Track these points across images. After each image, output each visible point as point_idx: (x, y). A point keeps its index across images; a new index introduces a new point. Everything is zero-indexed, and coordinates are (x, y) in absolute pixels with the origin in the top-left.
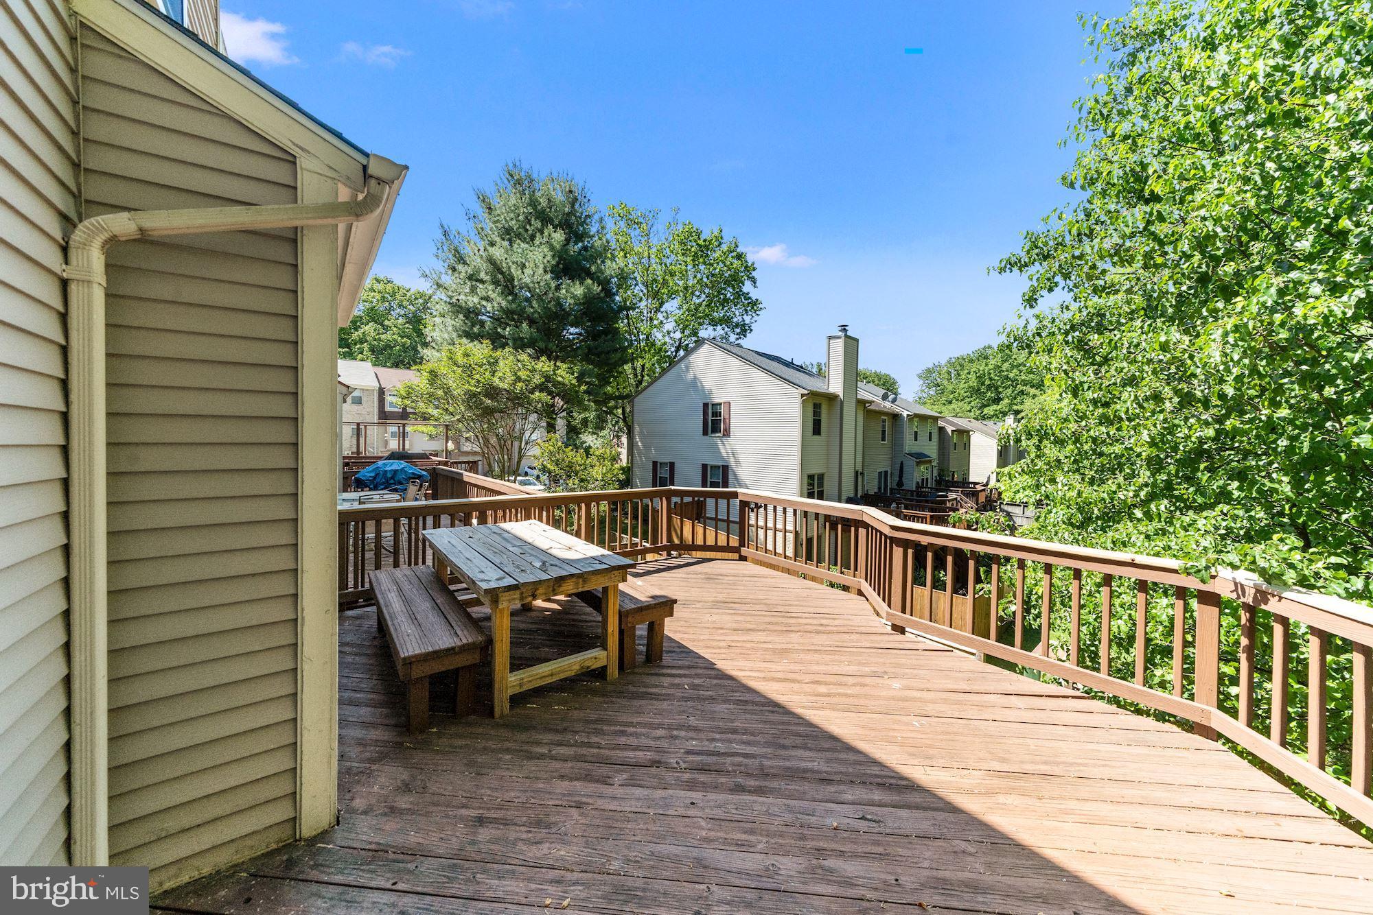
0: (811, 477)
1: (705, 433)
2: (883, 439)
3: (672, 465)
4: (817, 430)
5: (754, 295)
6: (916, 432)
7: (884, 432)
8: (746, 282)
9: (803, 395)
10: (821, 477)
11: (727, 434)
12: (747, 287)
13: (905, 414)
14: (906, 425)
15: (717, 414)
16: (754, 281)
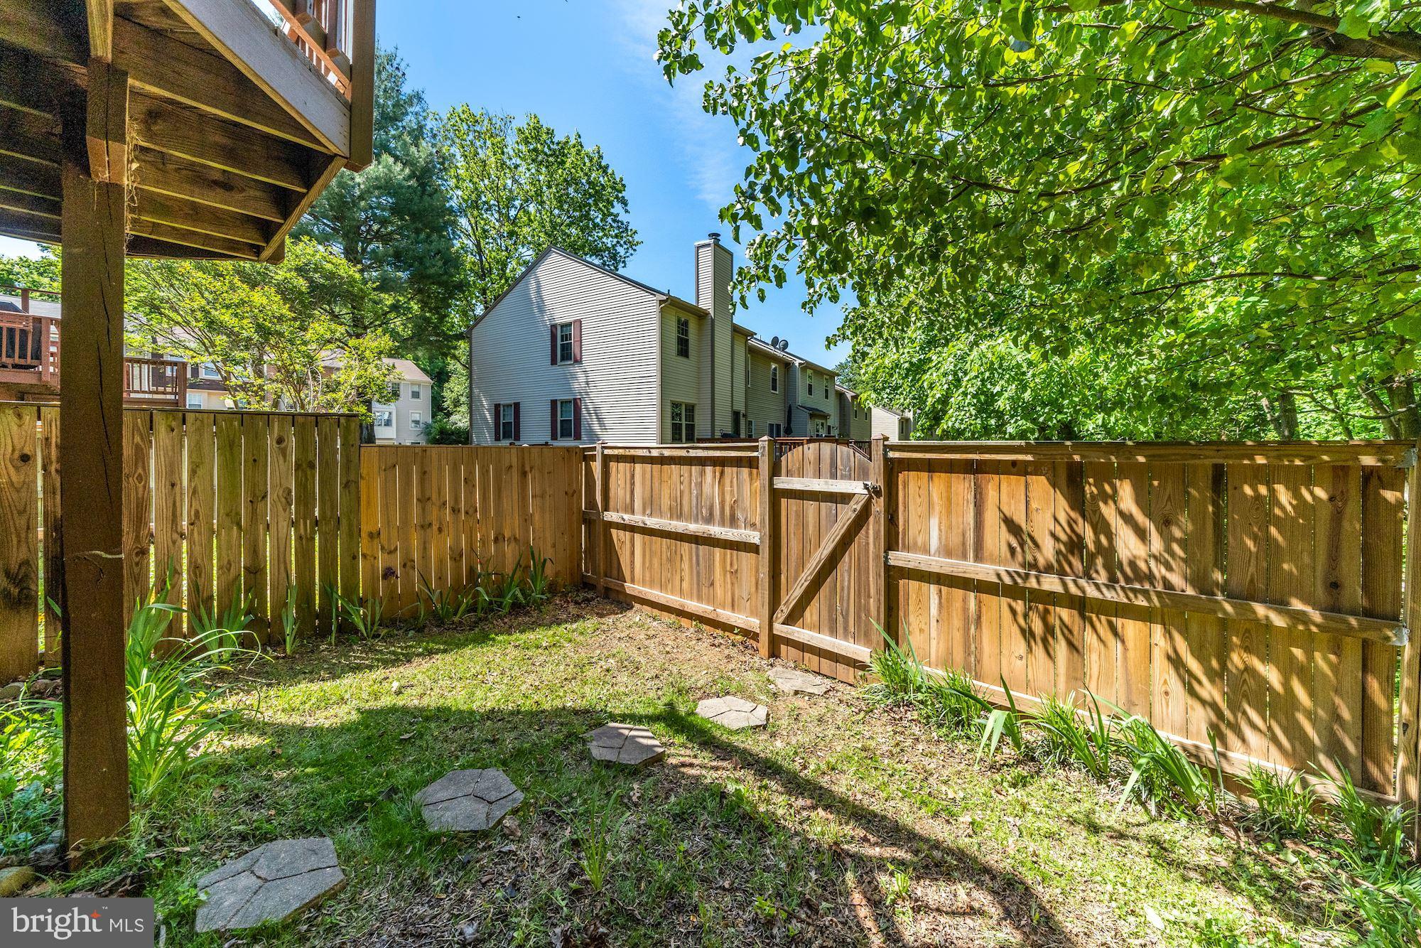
0: (676, 405)
1: (554, 362)
2: (774, 388)
3: (517, 405)
4: (683, 349)
5: (623, 217)
6: (810, 386)
7: (774, 381)
8: (615, 203)
9: (661, 302)
10: (691, 409)
11: (578, 361)
12: (617, 208)
13: (797, 362)
14: (799, 374)
15: (566, 337)
16: (624, 202)
